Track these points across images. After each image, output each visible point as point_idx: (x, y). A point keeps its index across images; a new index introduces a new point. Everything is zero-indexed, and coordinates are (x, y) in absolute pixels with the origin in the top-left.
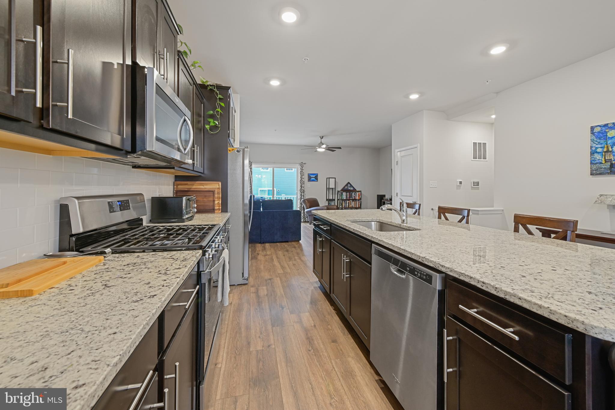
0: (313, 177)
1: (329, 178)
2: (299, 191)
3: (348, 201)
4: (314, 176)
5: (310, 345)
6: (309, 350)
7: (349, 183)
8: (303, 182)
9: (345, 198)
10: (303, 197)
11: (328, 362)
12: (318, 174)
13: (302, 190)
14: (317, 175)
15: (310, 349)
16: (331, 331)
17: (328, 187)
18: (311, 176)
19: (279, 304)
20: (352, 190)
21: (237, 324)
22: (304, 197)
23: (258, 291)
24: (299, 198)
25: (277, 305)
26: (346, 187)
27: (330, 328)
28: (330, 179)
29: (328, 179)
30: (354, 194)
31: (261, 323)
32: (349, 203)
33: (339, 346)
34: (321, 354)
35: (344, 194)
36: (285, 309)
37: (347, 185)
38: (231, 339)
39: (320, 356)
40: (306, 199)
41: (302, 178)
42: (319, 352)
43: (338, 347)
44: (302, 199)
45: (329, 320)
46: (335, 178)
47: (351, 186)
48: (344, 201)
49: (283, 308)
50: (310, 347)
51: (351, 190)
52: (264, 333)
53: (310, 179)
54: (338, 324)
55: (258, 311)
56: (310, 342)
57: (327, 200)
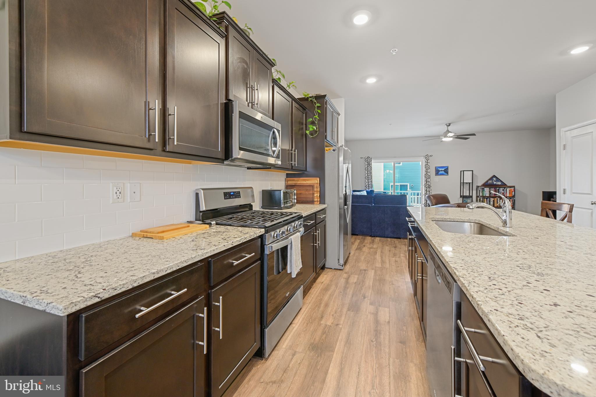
0: (441, 171)
2: (424, 187)
3: (493, 199)
4: (443, 170)
5: (375, 337)
6: (372, 341)
7: (494, 176)
8: (428, 176)
9: (488, 195)
10: (428, 193)
11: (386, 358)
12: (448, 166)
13: (428, 185)
14: (448, 168)
15: (374, 340)
16: (404, 332)
17: (462, 181)
18: (439, 169)
19: (363, 294)
20: (500, 185)
21: (319, 300)
22: (430, 193)
23: (349, 278)
24: (424, 194)
25: (361, 293)
26: (490, 182)
27: (405, 329)
28: (464, 172)
29: (462, 172)
30: (503, 190)
31: (339, 304)
32: (494, 201)
33: (405, 348)
34: (383, 348)
35: (487, 190)
36: (366, 299)
37: (491, 179)
38: (310, 310)
39: (381, 350)
40: (432, 196)
41: (427, 172)
42: (381, 346)
43: (404, 350)
44: (427, 195)
45: (407, 321)
46: (473, 171)
47: (498, 180)
48: (487, 199)
49: (364, 298)
50: (374, 338)
51: (498, 185)
52: (338, 313)
53: (438, 172)
54: (415, 329)
55: (341, 294)
56: (376, 334)
57: (461, 196)
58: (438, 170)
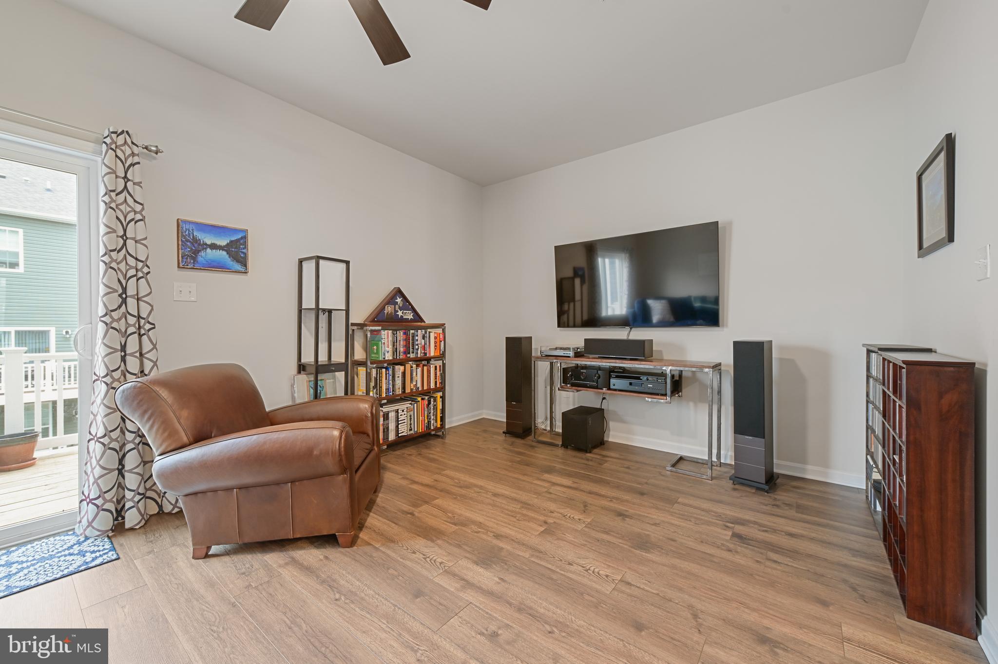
0: (214, 247)
1: (318, 258)
2: (101, 328)
3: (402, 368)
4: (223, 242)
7: (399, 292)
8: (131, 261)
9: (389, 357)
10: (133, 364)
12: (246, 231)
13: (132, 320)
14: (245, 238)
17: (309, 302)
18: (199, 235)
20: (412, 321)
22: (148, 365)
24: (101, 371)
26: (389, 309)
28: (321, 262)
29: (309, 268)
30: (424, 337)
32: (404, 374)
35: (386, 336)
37: (390, 300)
40: (163, 383)
41: (124, 237)
44: (131, 382)
46: (347, 263)
47: (407, 305)
48: (387, 368)
51: (407, 320)
53: (196, 252)
57: (302, 368)
58: (196, 241)
